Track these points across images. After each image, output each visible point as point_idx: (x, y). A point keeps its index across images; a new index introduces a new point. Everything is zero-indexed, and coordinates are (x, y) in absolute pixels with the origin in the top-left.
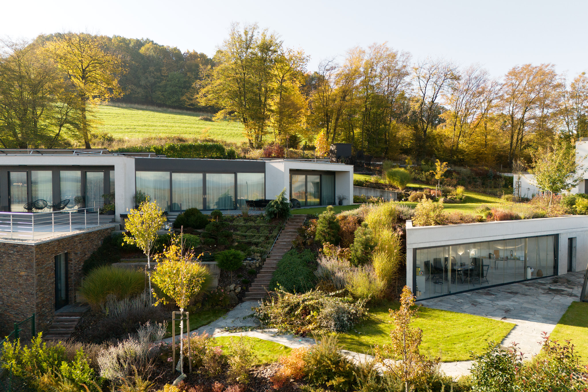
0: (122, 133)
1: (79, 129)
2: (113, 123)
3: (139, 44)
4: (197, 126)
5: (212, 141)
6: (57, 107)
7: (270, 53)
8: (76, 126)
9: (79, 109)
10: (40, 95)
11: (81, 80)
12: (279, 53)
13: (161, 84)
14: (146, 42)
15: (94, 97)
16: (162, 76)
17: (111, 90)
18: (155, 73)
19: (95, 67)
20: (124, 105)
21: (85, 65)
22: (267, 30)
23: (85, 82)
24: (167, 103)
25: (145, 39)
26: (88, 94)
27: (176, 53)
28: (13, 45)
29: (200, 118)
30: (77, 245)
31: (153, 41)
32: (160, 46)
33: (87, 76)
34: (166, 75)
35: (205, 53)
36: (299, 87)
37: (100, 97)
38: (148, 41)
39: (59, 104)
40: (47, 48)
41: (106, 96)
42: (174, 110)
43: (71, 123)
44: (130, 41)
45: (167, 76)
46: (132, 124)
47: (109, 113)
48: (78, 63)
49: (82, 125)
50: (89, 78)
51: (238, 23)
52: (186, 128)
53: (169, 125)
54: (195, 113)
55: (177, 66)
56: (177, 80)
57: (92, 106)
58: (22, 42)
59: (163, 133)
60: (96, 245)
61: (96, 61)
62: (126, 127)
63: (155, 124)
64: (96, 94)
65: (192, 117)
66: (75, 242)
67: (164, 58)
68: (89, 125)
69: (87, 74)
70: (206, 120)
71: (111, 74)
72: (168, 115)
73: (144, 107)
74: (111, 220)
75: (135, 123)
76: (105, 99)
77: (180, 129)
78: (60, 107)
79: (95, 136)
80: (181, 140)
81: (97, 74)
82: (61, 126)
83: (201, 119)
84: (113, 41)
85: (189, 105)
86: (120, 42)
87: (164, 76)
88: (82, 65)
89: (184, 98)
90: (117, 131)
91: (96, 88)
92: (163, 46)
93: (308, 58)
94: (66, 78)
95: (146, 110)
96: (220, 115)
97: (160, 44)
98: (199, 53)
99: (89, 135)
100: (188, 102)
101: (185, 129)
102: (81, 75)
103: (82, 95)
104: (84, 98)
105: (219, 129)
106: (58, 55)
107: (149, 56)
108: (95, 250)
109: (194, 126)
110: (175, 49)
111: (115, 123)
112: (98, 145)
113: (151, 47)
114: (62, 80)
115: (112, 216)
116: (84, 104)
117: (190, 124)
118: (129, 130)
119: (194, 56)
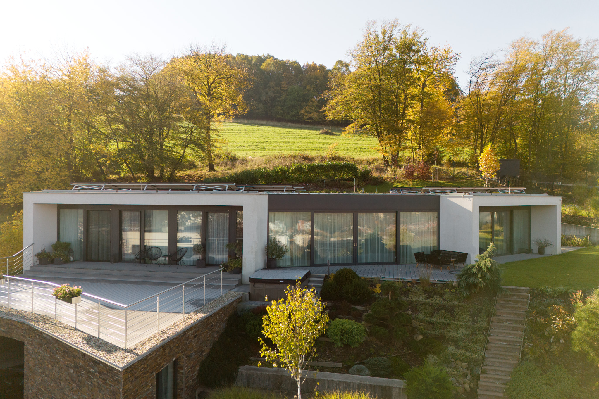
0: (244, 151)
1: (203, 150)
2: (236, 141)
3: (261, 60)
4: (318, 141)
5: (339, 158)
6: (182, 127)
7: (411, 54)
8: (201, 147)
9: (204, 128)
10: (167, 114)
11: (206, 97)
12: (422, 53)
13: (281, 99)
14: (267, 58)
15: (219, 115)
16: (281, 90)
17: (235, 107)
18: (275, 88)
19: (221, 82)
20: (246, 121)
21: (211, 81)
22: (408, 26)
23: (211, 98)
24: (286, 118)
25: (266, 55)
26: (213, 112)
27: (296, 66)
28: (141, 64)
29: (321, 131)
30: (191, 341)
31: (273, 57)
32: (280, 61)
33: (212, 92)
34: (285, 89)
35: (325, 65)
36: (444, 92)
37: (224, 114)
38: (269, 57)
39: (185, 123)
40: (174, 65)
41: (231, 113)
42: (294, 125)
43: (196, 144)
44: (252, 58)
45: (287, 90)
46: (253, 140)
47: (232, 130)
48: (204, 79)
49: (206, 145)
50: (215, 94)
51: (375, 22)
52: (308, 143)
53: (290, 140)
54: (314, 127)
55: (297, 80)
56: (296, 93)
57: (216, 123)
58: (149, 59)
59: (285, 149)
60: (217, 332)
61: (222, 76)
62: (248, 144)
63: (276, 140)
64: (221, 112)
65: (312, 131)
66: (188, 339)
67: (283, 72)
68: (213, 146)
69: (212, 90)
70: (327, 133)
71: (236, 89)
72: (288, 130)
73: (265, 122)
74: (237, 283)
75: (257, 140)
76: (230, 116)
77: (302, 145)
78: (185, 127)
79: (219, 156)
80: (306, 158)
81: (223, 90)
82: (186, 147)
83: (322, 133)
84: (236, 59)
85: (308, 119)
86: (243, 59)
87: (284, 91)
88: (208, 82)
89: (303, 111)
90: (239, 148)
91: (221, 104)
92: (283, 60)
93: (457, 57)
94: (192, 96)
95: (267, 125)
96: (349, 128)
97: (280, 58)
98: (318, 65)
99: (213, 156)
100: (306, 116)
101: (306, 144)
102: (206, 92)
103: (207, 113)
104: (209, 116)
105: (342, 144)
106: (185, 72)
107: (270, 71)
108: (216, 340)
109: (315, 141)
110: (295, 62)
111: (238, 140)
112: (221, 165)
113: (272, 62)
114: (188, 99)
115: (238, 276)
116: (209, 123)
117: (311, 138)
118: (251, 148)
119: (313, 68)
